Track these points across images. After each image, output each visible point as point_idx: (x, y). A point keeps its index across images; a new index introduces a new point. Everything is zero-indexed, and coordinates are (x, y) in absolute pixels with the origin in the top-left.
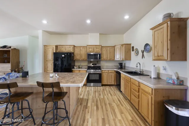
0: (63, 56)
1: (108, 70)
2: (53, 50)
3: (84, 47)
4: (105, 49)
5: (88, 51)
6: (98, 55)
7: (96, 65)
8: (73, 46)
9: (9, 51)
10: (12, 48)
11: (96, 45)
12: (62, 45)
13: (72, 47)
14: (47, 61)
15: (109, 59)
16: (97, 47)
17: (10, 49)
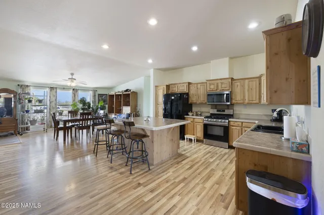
0: (173, 98)
1: (242, 122)
2: (164, 91)
3: (203, 83)
4: (238, 84)
5: (208, 89)
6: (225, 95)
7: (224, 111)
8: (188, 84)
9: (129, 94)
10: (132, 91)
11: (221, 79)
12: (174, 84)
13: (185, 85)
14: (158, 104)
15: (247, 101)
16: (223, 81)
17: (130, 92)
